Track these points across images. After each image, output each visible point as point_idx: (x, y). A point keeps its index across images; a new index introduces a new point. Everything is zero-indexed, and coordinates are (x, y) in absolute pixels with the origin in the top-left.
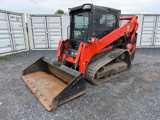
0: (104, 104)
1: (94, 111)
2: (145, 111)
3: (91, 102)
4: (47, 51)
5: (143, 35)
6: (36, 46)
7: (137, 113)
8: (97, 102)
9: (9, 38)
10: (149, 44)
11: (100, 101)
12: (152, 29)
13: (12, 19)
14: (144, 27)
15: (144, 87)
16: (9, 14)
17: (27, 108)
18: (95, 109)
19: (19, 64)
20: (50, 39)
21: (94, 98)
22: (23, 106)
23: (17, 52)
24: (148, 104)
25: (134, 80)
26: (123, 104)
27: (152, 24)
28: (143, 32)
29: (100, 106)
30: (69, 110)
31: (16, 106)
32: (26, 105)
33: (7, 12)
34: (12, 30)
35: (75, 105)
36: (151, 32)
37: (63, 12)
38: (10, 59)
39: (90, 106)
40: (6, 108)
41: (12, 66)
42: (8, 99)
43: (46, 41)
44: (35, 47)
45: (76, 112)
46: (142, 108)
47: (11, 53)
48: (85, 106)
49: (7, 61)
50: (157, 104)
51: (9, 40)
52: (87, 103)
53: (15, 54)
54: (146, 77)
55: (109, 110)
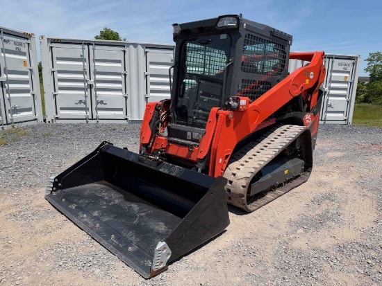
44: (58, 116)
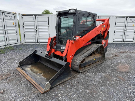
0: (88, 91)
1: (80, 97)
2: (122, 97)
3: (77, 90)
4: (36, 45)
5: (116, 33)
6: (27, 41)
7: (115, 99)
8: (82, 90)
9: (3, 34)
10: (121, 40)
11: (85, 89)
12: (123, 28)
13: (6, 18)
14: (117, 26)
15: (119, 77)
16: (3, 13)
17: (22, 96)
18: (81, 96)
19: (13, 57)
20: (39, 34)
21: (79, 86)
22: (19, 94)
23: (10, 46)
24: (124, 91)
25: (111, 71)
26: (104, 91)
27: (123, 24)
28: (116, 30)
29: (85, 93)
30: (59, 97)
31: (12, 94)
32: (21, 93)
33: (2, 12)
34: (6, 26)
35: (64, 92)
36: (122, 30)
37: (49, 12)
38: (4, 52)
39: (77, 93)
40: (4, 96)
41: (6, 58)
42: (5, 88)
43: (35, 36)
45: (65, 99)
46: (119, 94)
47: (5, 47)
48: (72, 93)
49: (2, 54)
50: (131, 91)
51: (3, 35)
52: (74, 90)
53: (8, 48)
54: (120, 67)
55: (92, 97)
